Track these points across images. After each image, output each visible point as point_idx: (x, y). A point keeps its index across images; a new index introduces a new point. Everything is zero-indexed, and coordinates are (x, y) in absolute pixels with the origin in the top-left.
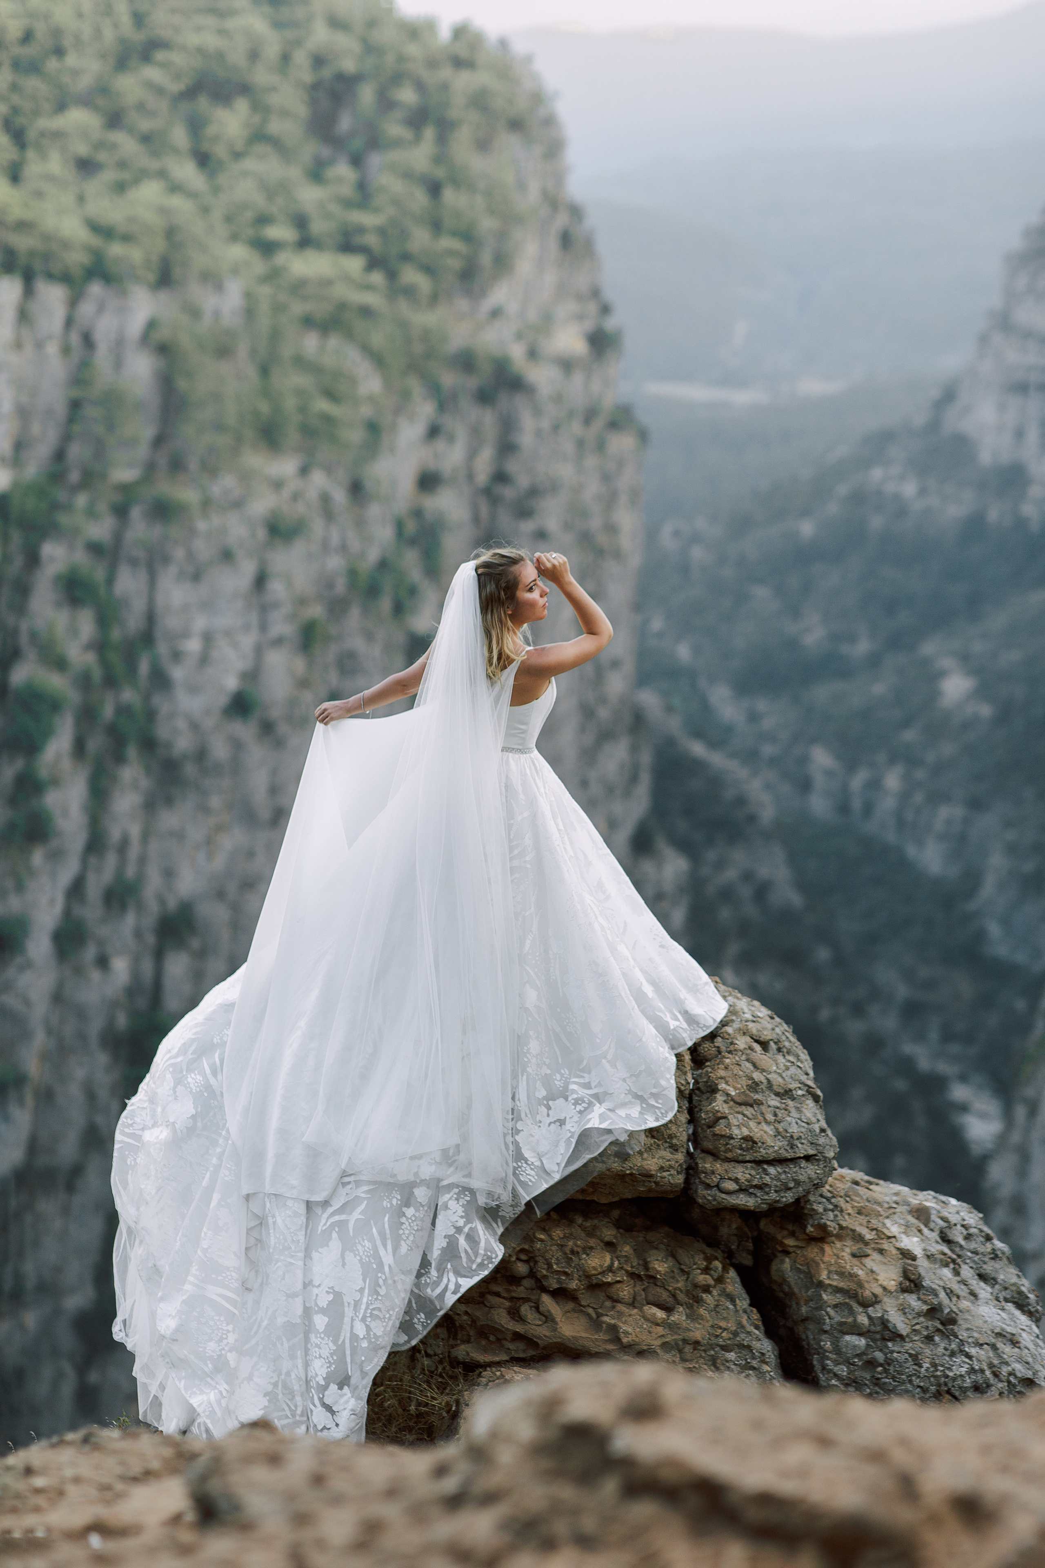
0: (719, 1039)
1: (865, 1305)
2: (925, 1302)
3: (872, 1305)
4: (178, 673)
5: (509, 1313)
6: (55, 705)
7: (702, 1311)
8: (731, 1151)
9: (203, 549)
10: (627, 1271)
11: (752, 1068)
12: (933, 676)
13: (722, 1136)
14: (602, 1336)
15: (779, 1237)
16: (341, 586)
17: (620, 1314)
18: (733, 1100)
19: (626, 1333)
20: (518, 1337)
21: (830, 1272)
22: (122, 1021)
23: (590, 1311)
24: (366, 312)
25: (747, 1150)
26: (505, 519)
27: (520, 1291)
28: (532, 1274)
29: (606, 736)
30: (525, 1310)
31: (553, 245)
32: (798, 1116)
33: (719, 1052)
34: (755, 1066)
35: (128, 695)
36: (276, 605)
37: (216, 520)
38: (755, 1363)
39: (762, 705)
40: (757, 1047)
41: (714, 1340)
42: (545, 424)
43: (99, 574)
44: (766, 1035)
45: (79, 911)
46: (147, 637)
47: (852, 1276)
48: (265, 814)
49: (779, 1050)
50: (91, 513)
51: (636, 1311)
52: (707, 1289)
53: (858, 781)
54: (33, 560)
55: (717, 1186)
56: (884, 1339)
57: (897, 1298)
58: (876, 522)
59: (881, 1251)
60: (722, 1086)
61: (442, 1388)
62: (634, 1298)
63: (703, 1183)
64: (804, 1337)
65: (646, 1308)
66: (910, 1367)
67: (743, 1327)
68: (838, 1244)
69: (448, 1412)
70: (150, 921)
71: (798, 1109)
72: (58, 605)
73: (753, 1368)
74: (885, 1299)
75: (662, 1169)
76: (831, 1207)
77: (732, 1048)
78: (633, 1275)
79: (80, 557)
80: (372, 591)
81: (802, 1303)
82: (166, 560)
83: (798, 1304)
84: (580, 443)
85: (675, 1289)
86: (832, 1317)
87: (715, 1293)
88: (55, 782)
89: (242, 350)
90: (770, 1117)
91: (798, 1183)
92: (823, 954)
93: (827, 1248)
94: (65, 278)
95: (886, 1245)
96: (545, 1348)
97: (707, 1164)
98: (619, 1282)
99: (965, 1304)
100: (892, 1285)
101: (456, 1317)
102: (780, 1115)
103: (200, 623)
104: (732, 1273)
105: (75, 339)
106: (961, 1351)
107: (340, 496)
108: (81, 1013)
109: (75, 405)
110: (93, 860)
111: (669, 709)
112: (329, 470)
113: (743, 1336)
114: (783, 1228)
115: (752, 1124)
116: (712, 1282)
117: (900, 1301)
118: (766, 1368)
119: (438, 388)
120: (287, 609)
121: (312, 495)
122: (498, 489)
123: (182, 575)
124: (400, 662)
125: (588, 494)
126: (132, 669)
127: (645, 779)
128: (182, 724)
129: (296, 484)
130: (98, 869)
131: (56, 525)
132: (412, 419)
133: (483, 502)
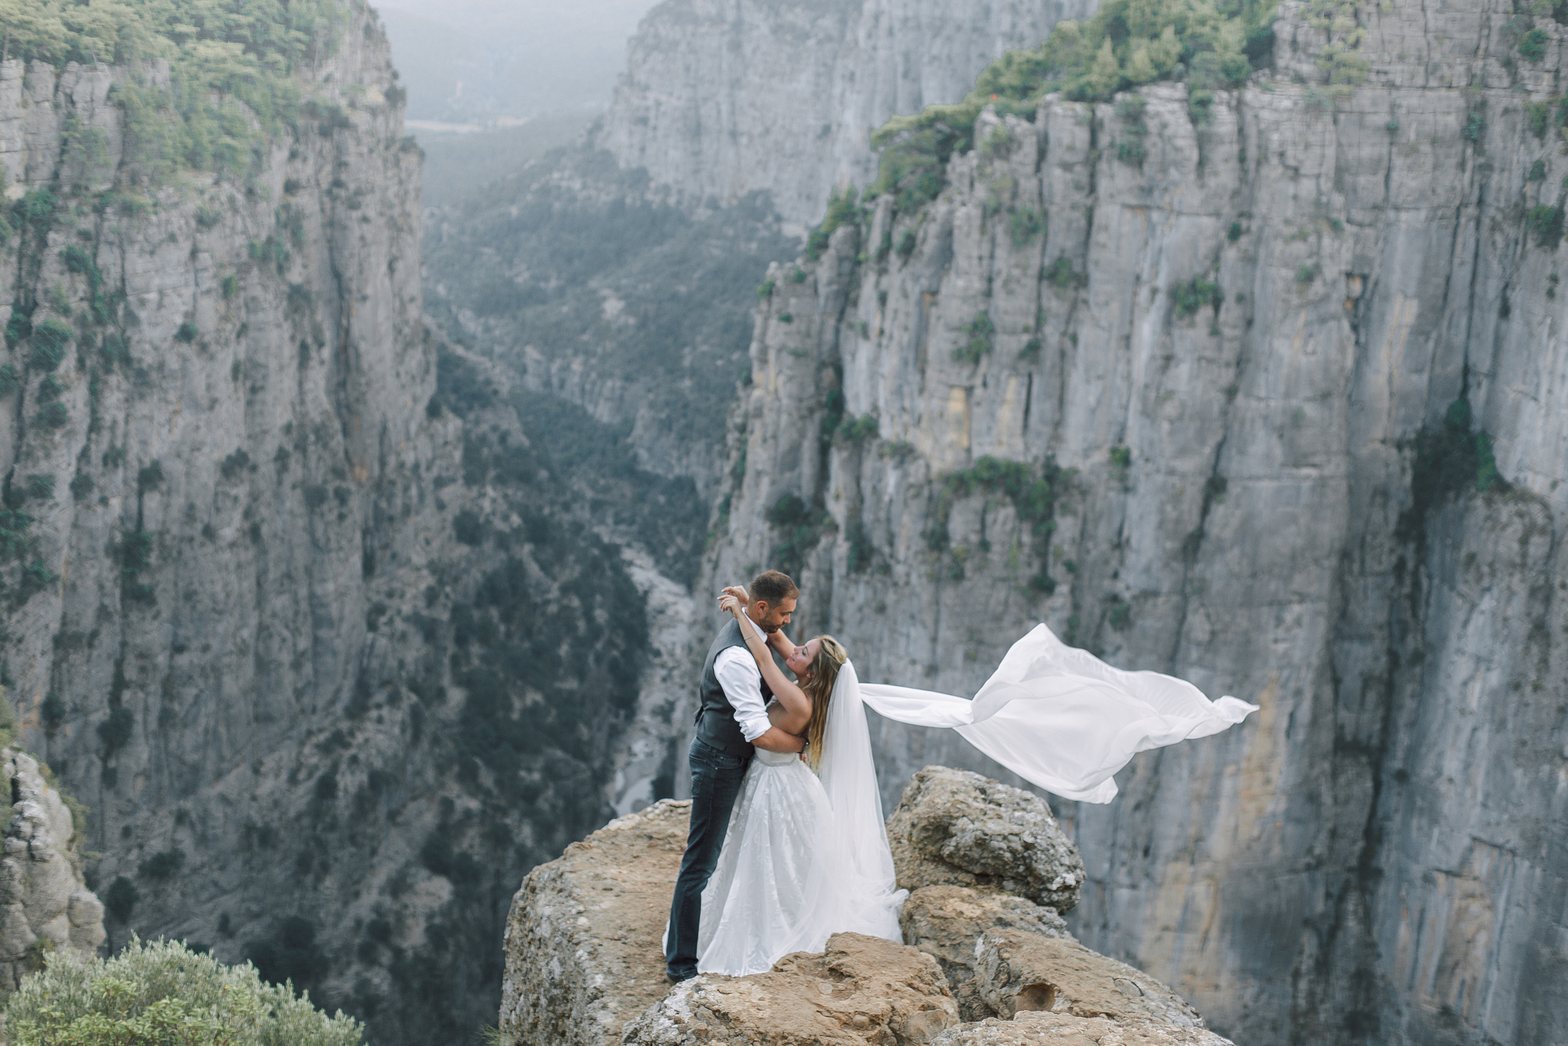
4: (143, 314)
6: (65, 339)
9: (156, 234)
12: (598, 301)
16: (244, 257)
22: (118, 538)
24: (247, 78)
26: (341, 210)
29: (409, 345)
31: (361, 33)
35: (111, 329)
36: (205, 269)
37: (163, 215)
39: (492, 322)
42: (365, 150)
43: (88, 252)
45: (85, 470)
46: (122, 293)
48: (205, 402)
50: (81, 214)
53: (555, 368)
54: (43, 244)
58: (557, 206)
70: (133, 473)
72: (62, 273)
79: (74, 240)
80: (265, 258)
82: (132, 242)
84: (385, 161)
88: (67, 388)
89: (171, 106)
92: (543, 474)
94: (53, 60)
103: (156, 282)
105: (61, 98)
107: (240, 198)
108: (91, 534)
109: (65, 142)
110: (93, 436)
111: (440, 326)
112: (232, 182)
119: (294, 128)
120: (212, 271)
121: (224, 198)
122: (336, 191)
123: (142, 251)
124: (285, 304)
125: (390, 194)
126: (113, 312)
127: (434, 370)
128: (147, 347)
129: (213, 191)
130: (97, 442)
131: (56, 221)
132: (280, 148)
133: (326, 199)
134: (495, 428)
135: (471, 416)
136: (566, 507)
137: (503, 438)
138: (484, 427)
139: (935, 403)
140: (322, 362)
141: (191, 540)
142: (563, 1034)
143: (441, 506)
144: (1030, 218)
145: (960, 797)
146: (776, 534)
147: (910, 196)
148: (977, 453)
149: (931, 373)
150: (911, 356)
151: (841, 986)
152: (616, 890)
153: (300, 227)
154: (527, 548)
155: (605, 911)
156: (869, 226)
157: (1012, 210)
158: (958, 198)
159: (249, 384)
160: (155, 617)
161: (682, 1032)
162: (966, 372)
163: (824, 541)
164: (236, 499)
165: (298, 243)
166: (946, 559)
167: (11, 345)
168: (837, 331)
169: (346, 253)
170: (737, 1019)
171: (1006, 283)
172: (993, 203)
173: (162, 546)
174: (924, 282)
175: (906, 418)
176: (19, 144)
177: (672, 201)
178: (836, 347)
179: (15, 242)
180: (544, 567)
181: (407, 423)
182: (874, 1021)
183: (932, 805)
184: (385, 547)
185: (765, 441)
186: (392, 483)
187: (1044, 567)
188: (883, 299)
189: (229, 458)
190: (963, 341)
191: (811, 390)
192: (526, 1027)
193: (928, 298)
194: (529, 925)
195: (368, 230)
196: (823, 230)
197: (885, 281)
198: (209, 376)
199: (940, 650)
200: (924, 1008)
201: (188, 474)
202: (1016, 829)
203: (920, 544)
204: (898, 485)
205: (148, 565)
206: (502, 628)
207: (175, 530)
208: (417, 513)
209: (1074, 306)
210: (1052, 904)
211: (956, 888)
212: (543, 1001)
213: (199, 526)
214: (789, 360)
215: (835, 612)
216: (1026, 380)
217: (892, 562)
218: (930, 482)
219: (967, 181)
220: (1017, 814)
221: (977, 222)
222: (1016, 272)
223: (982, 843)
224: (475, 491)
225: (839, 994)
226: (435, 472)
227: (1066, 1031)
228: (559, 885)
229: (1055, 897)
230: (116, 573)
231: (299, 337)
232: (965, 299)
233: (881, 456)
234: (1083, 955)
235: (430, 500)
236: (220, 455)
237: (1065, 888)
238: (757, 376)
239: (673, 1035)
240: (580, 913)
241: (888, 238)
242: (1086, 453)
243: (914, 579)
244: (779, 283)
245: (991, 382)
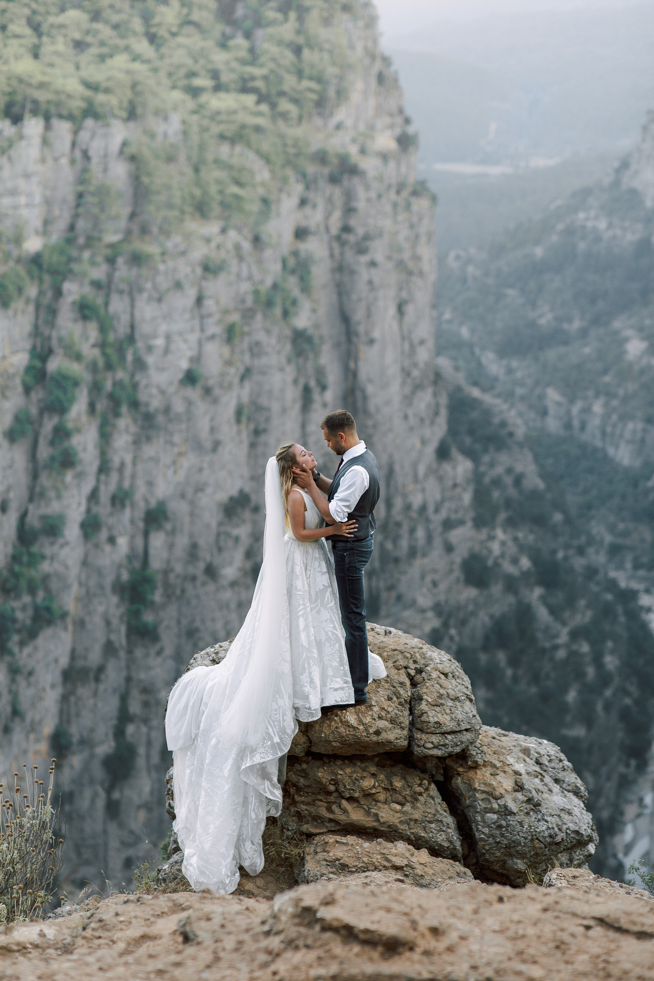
0: (424, 673)
1: (496, 799)
2: (525, 796)
3: (500, 798)
4: (150, 360)
5: (327, 809)
6: (76, 384)
7: (418, 805)
8: (429, 729)
9: (163, 282)
10: (382, 787)
11: (439, 687)
12: (621, 342)
13: (425, 722)
14: (371, 819)
15: (455, 767)
16: (249, 302)
17: (379, 808)
18: (430, 704)
19: (382, 817)
20: (331, 820)
21: (480, 783)
22: (125, 576)
23: (365, 807)
24: (258, 129)
25: (437, 728)
26: (350, 255)
27: (332, 799)
28: (337, 790)
29: (418, 387)
30: (334, 807)
31: (373, 82)
32: (461, 710)
33: (424, 680)
34: (441, 686)
35: (121, 375)
36: (210, 315)
37: (171, 264)
38: (444, 829)
39: (514, 364)
40: (442, 676)
41: (424, 819)
42: (373, 195)
43: (100, 301)
44: (447, 670)
45: (95, 510)
46: (131, 339)
47: (490, 785)
48: (208, 445)
49: (453, 677)
50: (93, 263)
51: (387, 806)
52: (421, 794)
53: (576, 410)
54: (58, 293)
55: (423, 746)
56: (506, 815)
57: (512, 795)
58: (582, 246)
59: (505, 772)
60: (425, 697)
61: (296, 846)
62: (386, 800)
63: (417, 744)
64: (468, 814)
65: (391, 804)
66: (518, 828)
67: (438, 811)
68: (484, 769)
69: (299, 857)
70: (140, 514)
71: (461, 706)
72: (75, 321)
73: (444, 831)
74: (506, 796)
75: (397, 739)
76: (480, 752)
77: (430, 677)
78: (385, 789)
79: (87, 290)
80: (270, 304)
81: (467, 798)
82: (141, 290)
83: (465, 799)
84: (395, 205)
85: (406, 795)
86: (481, 805)
87: (425, 795)
88: (78, 430)
89: (182, 158)
90: (448, 711)
91: (462, 742)
93: (478, 771)
94: (70, 117)
95: (507, 769)
96: (344, 825)
97: (418, 735)
98: (378, 792)
99: (545, 796)
100: (510, 788)
101: (302, 812)
102: (453, 710)
103: (163, 328)
104: (433, 786)
105: (78, 154)
106: (543, 819)
107: (247, 246)
108: (99, 572)
109: (80, 196)
110: (103, 477)
111: (457, 369)
112: (239, 230)
113: (438, 816)
114: (457, 763)
115: (439, 715)
116: (423, 791)
117: (514, 796)
118: (450, 831)
119: (304, 175)
120: (217, 317)
121: (230, 245)
122: (345, 236)
123: (150, 298)
124: (288, 347)
125: (401, 237)
126: (122, 358)
127: (444, 413)
128: (154, 391)
129: (219, 239)
130: (107, 484)
131: (71, 271)
132: (289, 195)
133: (336, 245)
134: (509, 471)
135: (486, 458)
136: (581, 551)
137: (518, 481)
138: (499, 470)
140: (325, 405)
141: (194, 578)
143: (449, 548)
153: (309, 273)
154: (538, 592)
159: (252, 426)
160: (159, 653)
164: (237, 539)
165: (306, 289)
167: (27, 390)
169: (354, 297)
173: (167, 585)
176: (38, 199)
179: (32, 291)
180: (553, 611)
181: (415, 466)
184: (391, 588)
186: (398, 525)
189: (231, 499)
195: (376, 275)
198: (212, 419)
201: (192, 514)
205: (152, 603)
206: (509, 672)
207: (179, 568)
208: (424, 555)
213: (202, 566)
224: (484, 534)
226: (444, 514)
230: (122, 610)
231: (302, 382)
235: (438, 542)
236: (223, 496)
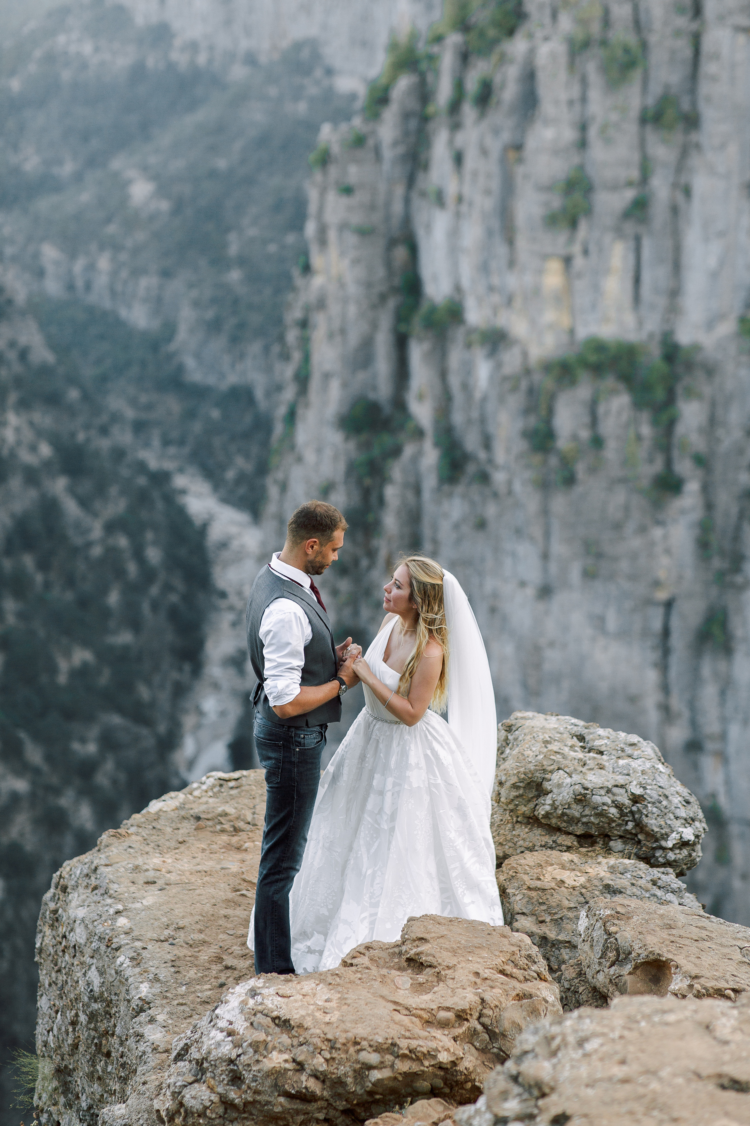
12: (123, 185)
53: (79, 266)
58: (66, 75)
92: (73, 394)
134: (12, 344)
136: (104, 431)
137: (23, 354)
139: (528, 279)
142: (108, 1055)
144: (627, 50)
145: (554, 747)
146: (352, 445)
147: (482, 34)
148: (582, 333)
149: (522, 242)
150: (496, 224)
151: (421, 978)
152: (160, 883)
154: (62, 482)
155: (148, 908)
156: (437, 73)
157: (604, 43)
158: (539, 34)
161: (237, 1045)
162: (562, 238)
163: (409, 451)
166: (554, 461)
168: (407, 201)
170: (300, 1026)
171: (603, 129)
172: (580, 36)
174: (506, 136)
175: (496, 299)
177: (202, 59)
178: (407, 221)
180: (84, 503)
182: (461, 1016)
183: (521, 757)
185: (331, 336)
187: (669, 463)
188: (459, 159)
190: (556, 202)
191: (381, 272)
192: (66, 1049)
193: (512, 155)
194: (62, 930)
196: (384, 81)
197: (460, 138)
199: (553, 568)
200: (520, 997)
202: (621, 780)
203: (521, 445)
204: (491, 378)
206: (39, 578)
209: (684, 153)
210: (668, 864)
211: (555, 853)
212: (83, 1018)
214: (352, 239)
215: (427, 531)
216: (631, 244)
217: (489, 469)
218: (527, 372)
219: (548, 12)
220: (621, 762)
221: (563, 60)
222: (614, 117)
223: (581, 799)
225: (419, 988)
227: (671, 1018)
228: (93, 882)
229: (671, 856)
232: (556, 152)
233: (469, 346)
234: (705, 922)
237: (684, 844)
238: (317, 261)
239: (227, 1049)
240: (118, 912)
241: (459, 86)
242: (710, 325)
243: (517, 487)
244: (335, 149)
245: (592, 248)
